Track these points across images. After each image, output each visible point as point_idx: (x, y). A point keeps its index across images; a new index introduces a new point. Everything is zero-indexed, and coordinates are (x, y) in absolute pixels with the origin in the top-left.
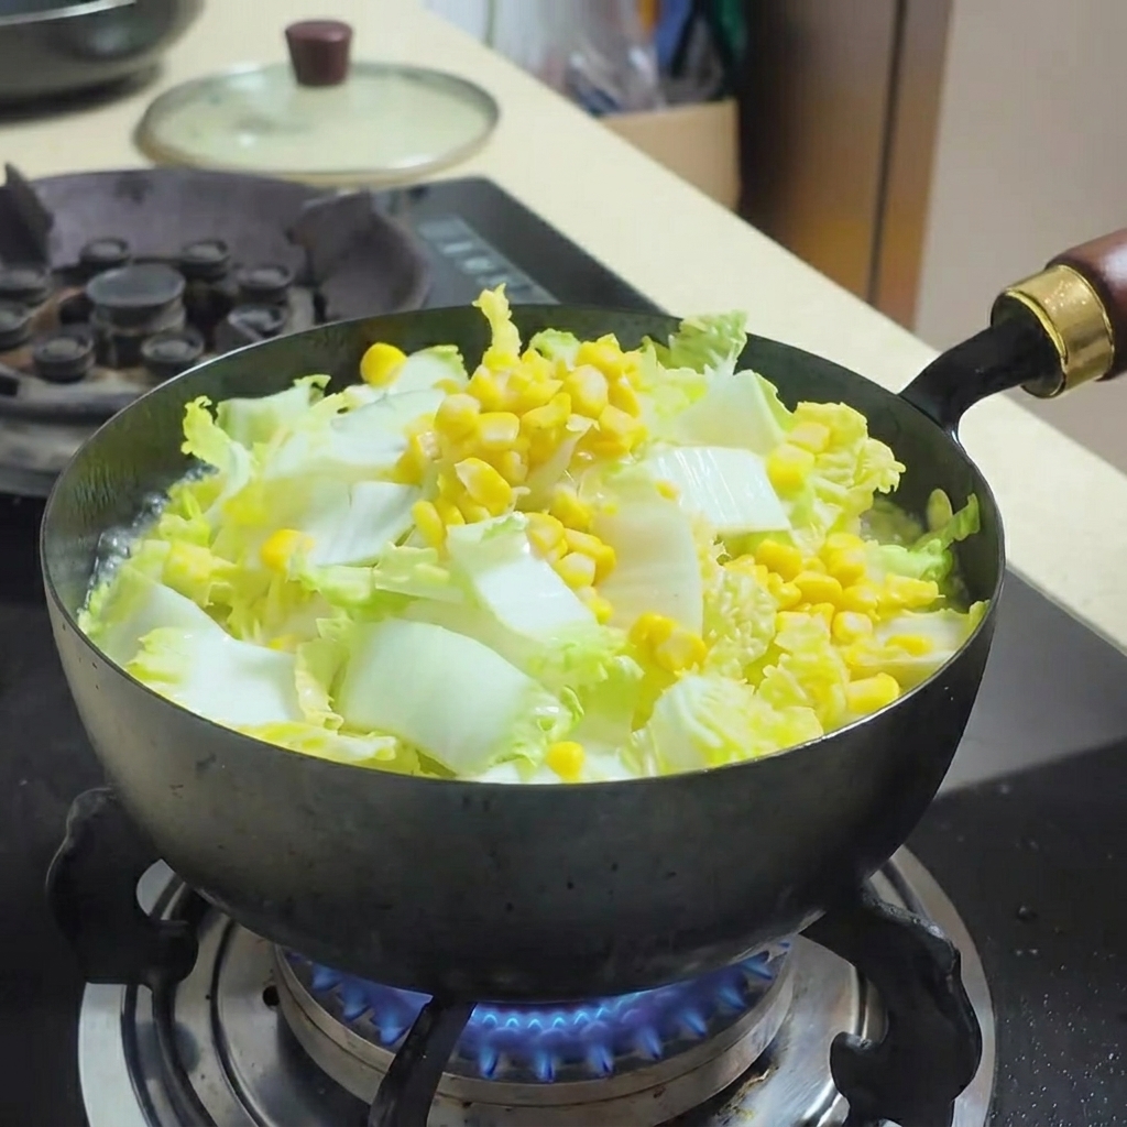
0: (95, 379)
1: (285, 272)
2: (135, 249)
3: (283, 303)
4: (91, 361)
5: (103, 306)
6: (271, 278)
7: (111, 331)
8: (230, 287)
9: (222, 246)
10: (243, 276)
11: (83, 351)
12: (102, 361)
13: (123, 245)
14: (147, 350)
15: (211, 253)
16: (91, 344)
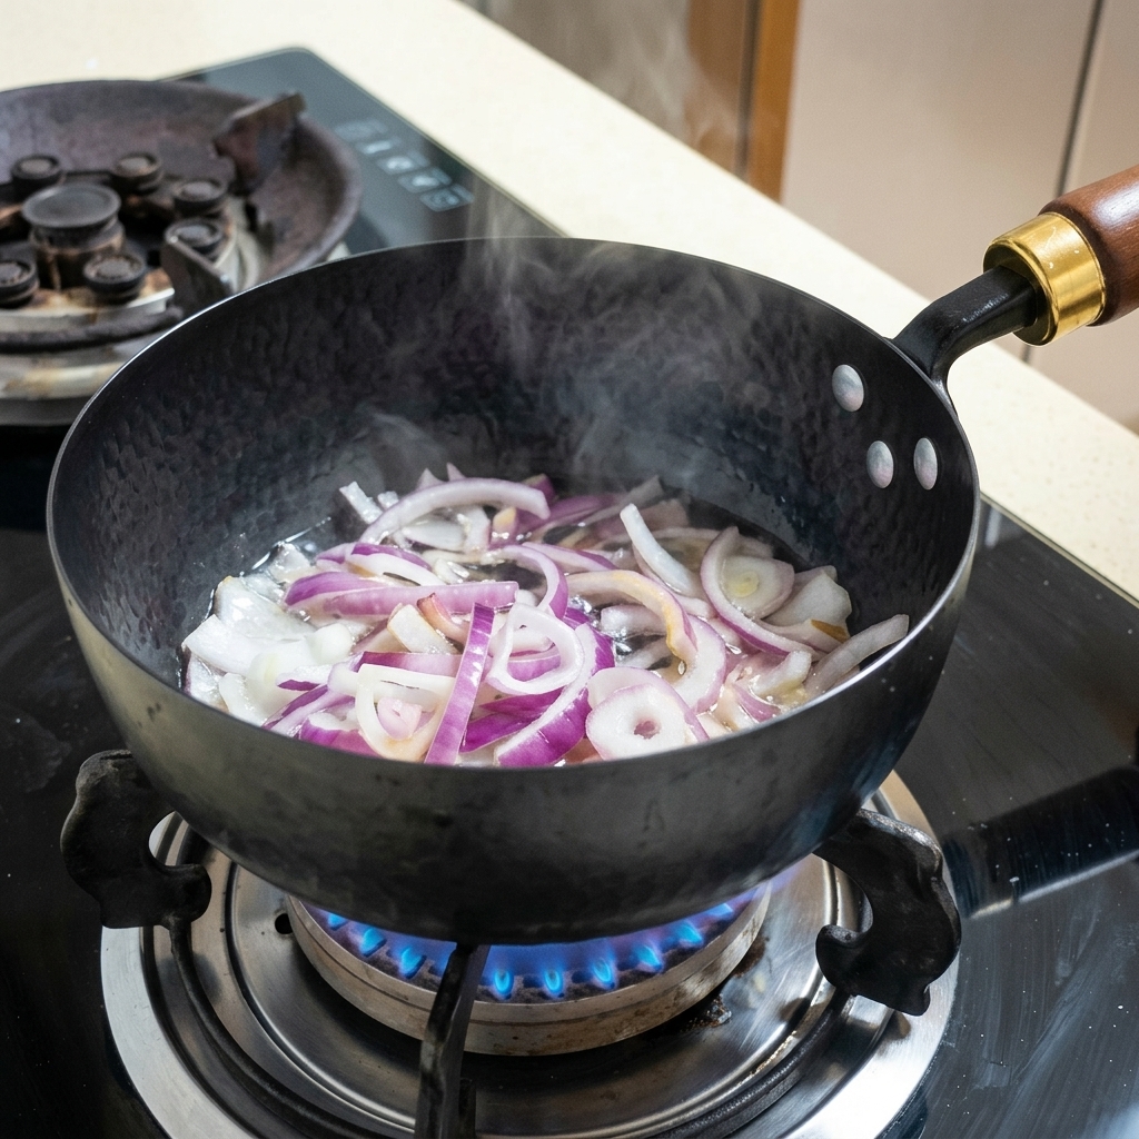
0: (42, 303)
1: (215, 183)
2: (67, 165)
3: (217, 216)
4: (36, 285)
5: (39, 227)
6: (203, 190)
7: (52, 252)
8: (165, 201)
9: (151, 159)
10: (176, 190)
11: (26, 277)
12: (46, 283)
13: (53, 161)
14: (91, 272)
15: (141, 167)
16: (34, 269)
